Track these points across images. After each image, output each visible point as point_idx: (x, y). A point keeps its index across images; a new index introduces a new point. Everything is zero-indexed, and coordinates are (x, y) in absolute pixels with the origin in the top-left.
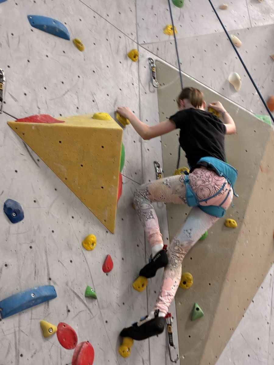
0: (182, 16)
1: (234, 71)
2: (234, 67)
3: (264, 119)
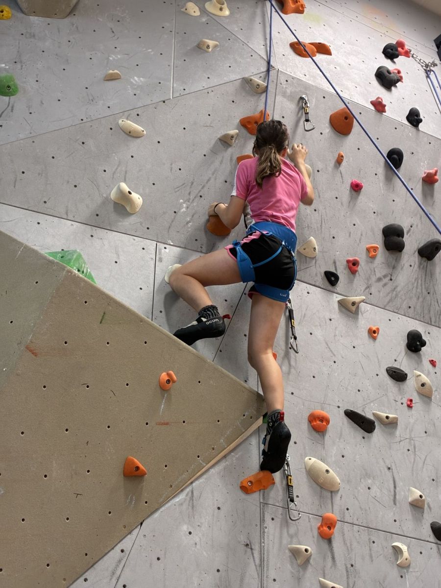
0: (10, 108)
1: (125, 179)
2: (126, 172)
3: (62, 257)
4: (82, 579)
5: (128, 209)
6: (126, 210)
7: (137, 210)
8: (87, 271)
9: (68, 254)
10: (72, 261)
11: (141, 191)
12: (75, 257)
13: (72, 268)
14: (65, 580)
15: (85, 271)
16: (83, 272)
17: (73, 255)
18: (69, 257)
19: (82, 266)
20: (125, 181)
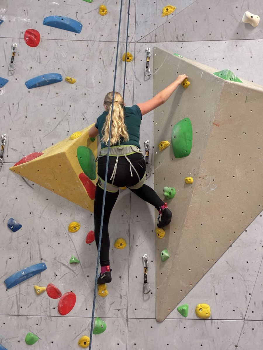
1: (248, 9)
2: (248, 5)
3: (221, 75)
4: (259, 216)
5: (253, 25)
6: (252, 25)
7: (258, 24)
8: (235, 77)
9: (224, 73)
10: (226, 76)
11: (258, 12)
12: (227, 73)
13: (227, 80)
14: (251, 217)
15: (234, 78)
16: (233, 79)
17: (226, 73)
18: (225, 74)
19: (232, 76)
20: (248, 10)
